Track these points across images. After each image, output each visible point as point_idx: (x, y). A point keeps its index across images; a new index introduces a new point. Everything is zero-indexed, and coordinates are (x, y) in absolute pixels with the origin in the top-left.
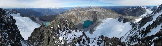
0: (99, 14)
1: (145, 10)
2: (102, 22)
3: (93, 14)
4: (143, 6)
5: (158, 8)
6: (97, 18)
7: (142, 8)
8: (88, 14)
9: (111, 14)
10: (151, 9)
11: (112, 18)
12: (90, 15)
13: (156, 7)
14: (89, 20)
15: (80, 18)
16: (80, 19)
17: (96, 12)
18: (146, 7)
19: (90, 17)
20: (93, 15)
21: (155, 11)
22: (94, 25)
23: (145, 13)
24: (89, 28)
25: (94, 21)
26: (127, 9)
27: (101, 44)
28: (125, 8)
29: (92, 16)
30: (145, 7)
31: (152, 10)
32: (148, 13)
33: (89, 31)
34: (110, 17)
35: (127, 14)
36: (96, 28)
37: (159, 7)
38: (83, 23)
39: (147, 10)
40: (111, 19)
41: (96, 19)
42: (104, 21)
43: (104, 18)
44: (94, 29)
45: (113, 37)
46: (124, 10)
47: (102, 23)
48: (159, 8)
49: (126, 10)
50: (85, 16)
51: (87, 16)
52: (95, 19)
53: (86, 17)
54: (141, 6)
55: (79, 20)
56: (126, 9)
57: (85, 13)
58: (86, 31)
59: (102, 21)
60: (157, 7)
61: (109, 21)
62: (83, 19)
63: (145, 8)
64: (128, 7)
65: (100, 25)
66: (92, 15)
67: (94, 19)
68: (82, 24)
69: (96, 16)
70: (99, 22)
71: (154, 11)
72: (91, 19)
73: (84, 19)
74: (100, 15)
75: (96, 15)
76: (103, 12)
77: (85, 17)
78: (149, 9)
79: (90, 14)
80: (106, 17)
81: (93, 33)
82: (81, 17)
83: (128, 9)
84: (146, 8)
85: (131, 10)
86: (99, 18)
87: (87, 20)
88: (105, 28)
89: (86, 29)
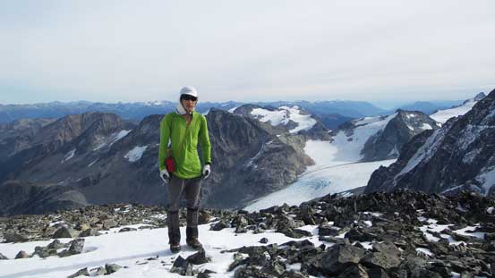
1: (287, 150)
4: (270, 108)
5: (458, 125)
7: (255, 123)
10: (363, 135)
13: (423, 114)
18: (305, 109)
21: (412, 164)
23: (286, 184)
26: (81, 142)
28: (57, 124)
30: (295, 115)
31: (370, 152)
32: (318, 185)
35: (79, 198)
37: (462, 111)
39: (313, 148)
46: (38, 152)
48: (470, 135)
49: (65, 149)
54: (249, 107)
56: (64, 136)
60: (441, 118)
63: (293, 125)
64: (95, 120)
71: (396, 167)
78: (341, 135)
83: (100, 143)
84: (305, 123)
85: (136, 153)
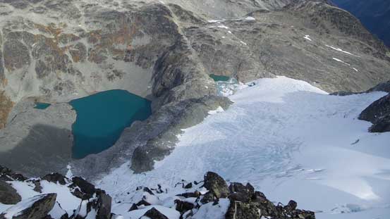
0: (202, 35)
2: (225, 103)
3: (151, 32)
6: (186, 71)
8: (101, 40)
9: (314, 48)
11: (310, 78)
12: (123, 47)
14: (114, 85)
15: (28, 86)
16: (36, 92)
17: (176, 20)
19: (121, 65)
20: (146, 40)
22: (163, 119)
24: (125, 147)
25: (163, 92)
27: (198, 207)
29: (138, 56)
33: (129, 162)
34: (291, 71)
36: (179, 136)
38: (66, 120)
40: (302, 85)
41: (179, 79)
42: (239, 93)
43: (240, 71)
44: (162, 144)
45: (293, 204)
47: (225, 107)
50: (79, 55)
51: (97, 59)
52: (169, 78)
53: (87, 68)
55: (16, 100)
57: (71, 27)
58: (107, 171)
59: (226, 91)
61: (280, 101)
62: (58, 88)
65: (208, 121)
66: (137, 42)
67: (157, 79)
68: (61, 126)
69: (172, 48)
70: (198, 101)
72: (137, 81)
73: (70, 85)
74: (209, 46)
75: (178, 44)
76: (241, 15)
77: (78, 66)
79: (121, 33)
80: (257, 65)
81: (157, 164)
82: (41, 71)
86: (201, 68)
87: (101, 89)
88: (243, 145)
89: (99, 158)
